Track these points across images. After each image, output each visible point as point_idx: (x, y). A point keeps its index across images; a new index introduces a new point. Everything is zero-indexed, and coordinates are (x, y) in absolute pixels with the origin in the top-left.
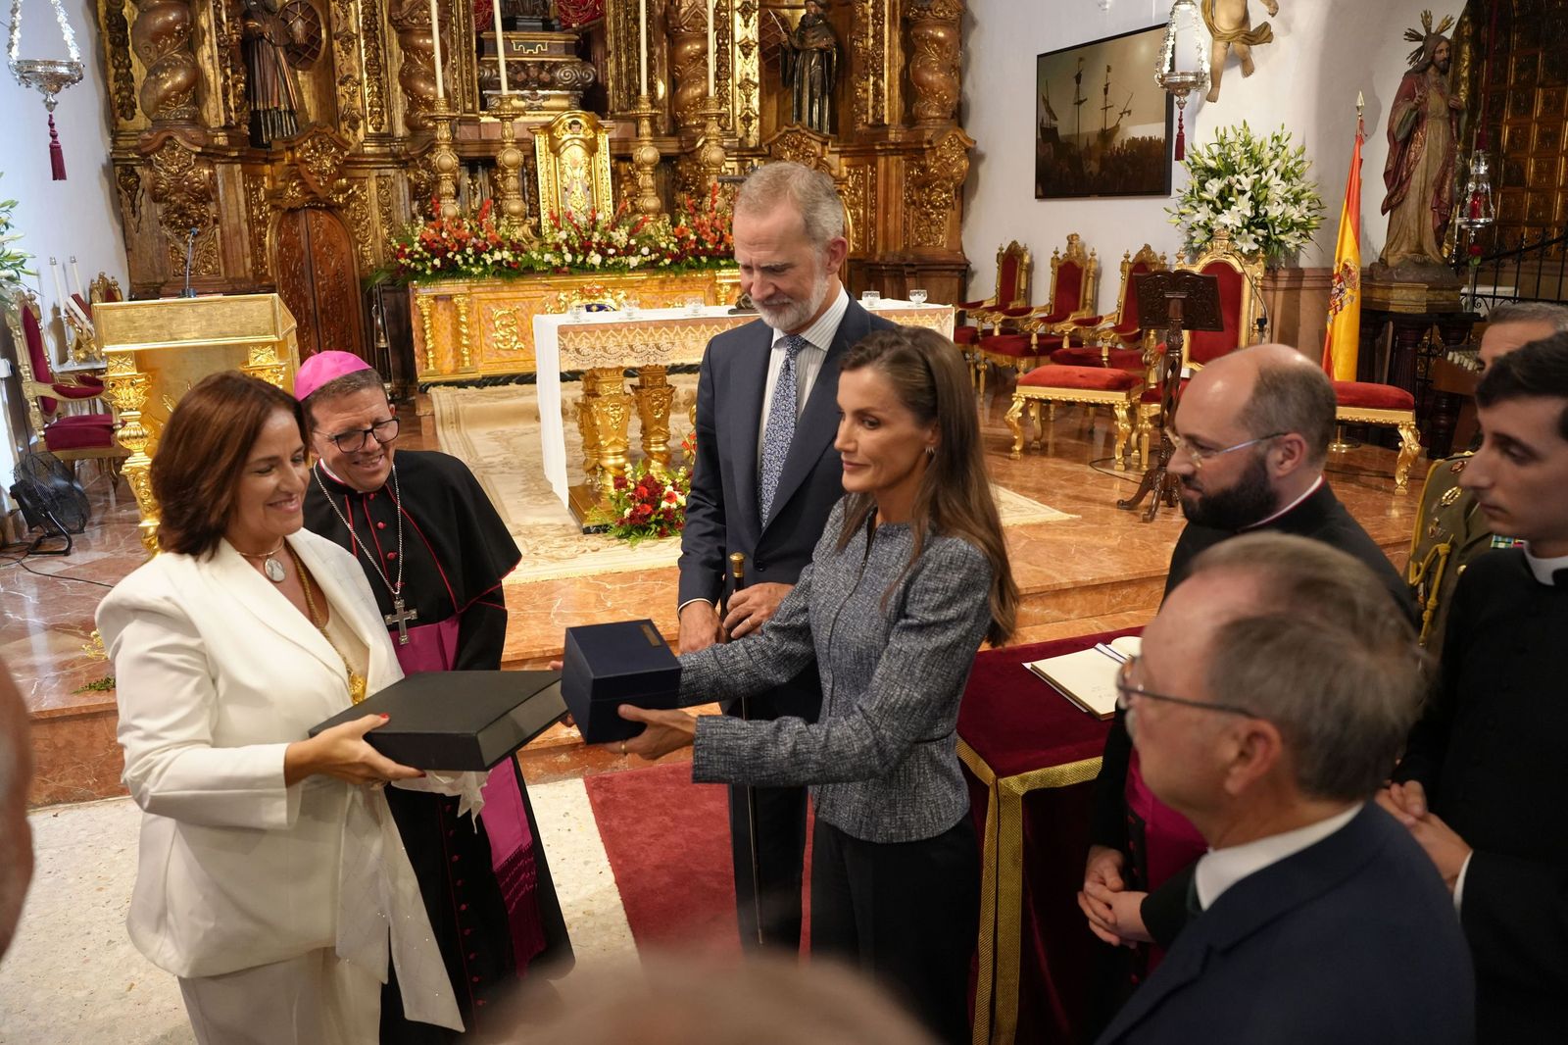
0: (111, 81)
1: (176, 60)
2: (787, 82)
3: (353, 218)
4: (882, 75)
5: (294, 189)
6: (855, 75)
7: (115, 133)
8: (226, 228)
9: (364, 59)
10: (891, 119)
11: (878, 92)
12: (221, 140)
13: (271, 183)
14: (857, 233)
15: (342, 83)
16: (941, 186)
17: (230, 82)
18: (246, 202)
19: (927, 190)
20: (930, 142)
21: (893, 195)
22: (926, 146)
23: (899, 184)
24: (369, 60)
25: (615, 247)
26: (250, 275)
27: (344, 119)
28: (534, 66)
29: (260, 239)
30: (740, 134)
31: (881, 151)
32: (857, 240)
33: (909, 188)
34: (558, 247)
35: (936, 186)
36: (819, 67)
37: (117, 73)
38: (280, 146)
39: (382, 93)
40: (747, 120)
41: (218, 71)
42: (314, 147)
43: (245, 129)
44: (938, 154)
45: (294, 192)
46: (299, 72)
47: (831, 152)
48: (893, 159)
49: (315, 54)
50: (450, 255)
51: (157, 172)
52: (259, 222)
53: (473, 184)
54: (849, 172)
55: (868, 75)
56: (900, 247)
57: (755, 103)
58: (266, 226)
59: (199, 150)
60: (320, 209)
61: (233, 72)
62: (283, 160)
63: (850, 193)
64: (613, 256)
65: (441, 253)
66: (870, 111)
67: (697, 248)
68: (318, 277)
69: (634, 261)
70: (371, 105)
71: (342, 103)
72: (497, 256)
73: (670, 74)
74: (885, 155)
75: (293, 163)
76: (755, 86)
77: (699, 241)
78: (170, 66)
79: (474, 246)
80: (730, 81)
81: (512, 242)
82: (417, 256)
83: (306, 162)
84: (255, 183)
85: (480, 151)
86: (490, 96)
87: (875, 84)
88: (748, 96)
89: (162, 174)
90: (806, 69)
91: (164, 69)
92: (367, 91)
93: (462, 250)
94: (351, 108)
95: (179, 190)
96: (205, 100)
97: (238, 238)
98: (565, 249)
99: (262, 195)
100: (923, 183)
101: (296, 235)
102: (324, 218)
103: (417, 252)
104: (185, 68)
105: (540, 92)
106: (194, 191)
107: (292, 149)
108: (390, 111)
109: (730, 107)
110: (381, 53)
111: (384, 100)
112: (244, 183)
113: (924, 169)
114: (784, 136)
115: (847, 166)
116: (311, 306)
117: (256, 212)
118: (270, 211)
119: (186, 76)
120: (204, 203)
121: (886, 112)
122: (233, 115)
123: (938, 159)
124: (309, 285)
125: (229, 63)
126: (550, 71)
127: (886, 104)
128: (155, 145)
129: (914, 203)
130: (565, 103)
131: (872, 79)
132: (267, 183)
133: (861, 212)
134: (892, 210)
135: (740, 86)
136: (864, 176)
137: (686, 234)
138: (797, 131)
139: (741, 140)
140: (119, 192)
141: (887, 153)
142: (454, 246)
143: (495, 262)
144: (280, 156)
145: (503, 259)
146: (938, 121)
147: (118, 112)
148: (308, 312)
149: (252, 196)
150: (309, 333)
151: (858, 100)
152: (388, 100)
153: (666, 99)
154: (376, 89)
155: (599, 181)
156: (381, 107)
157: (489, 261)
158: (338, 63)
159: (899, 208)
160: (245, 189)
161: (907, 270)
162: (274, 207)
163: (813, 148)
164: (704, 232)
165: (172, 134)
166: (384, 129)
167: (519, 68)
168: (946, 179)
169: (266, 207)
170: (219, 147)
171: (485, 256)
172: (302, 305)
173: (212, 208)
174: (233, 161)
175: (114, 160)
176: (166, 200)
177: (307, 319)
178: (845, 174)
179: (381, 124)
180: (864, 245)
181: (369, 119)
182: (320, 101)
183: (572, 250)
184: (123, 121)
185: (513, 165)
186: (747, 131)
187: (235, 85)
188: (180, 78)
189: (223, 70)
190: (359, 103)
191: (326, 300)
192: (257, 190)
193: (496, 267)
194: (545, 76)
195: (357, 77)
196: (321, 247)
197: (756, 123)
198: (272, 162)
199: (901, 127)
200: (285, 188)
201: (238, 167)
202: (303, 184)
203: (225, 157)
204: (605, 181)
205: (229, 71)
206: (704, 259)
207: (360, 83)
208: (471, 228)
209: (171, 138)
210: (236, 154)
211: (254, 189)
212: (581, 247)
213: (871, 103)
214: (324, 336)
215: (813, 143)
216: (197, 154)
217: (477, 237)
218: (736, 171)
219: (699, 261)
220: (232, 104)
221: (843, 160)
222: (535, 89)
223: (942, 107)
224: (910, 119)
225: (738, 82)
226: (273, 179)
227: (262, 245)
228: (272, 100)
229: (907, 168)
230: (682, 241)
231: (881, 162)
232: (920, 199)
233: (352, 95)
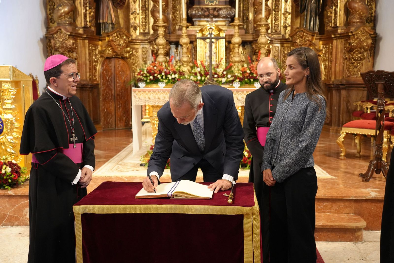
0: (48, 11)
1: (65, 3)
2: (302, 11)
3: (132, 62)
4: (337, 6)
5: (109, 50)
6: (327, 7)
7: (48, 28)
8: (80, 62)
9: (141, 5)
10: (340, 24)
11: (336, 13)
12: (81, 31)
13: (101, 48)
14: (326, 72)
15: (132, 14)
16: (357, 51)
17: (88, 12)
18: (89, 54)
19: (352, 53)
20: (352, 32)
21: (339, 55)
22: (350, 34)
23: (341, 51)
24: (142, 6)
25: (218, 75)
26: (88, 79)
27: (132, 26)
28: (212, 9)
29: (95, 67)
30: (283, 33)
31: (334, 37)
32: (325, 75)
33: (345, 53)
34: (196, 74)
35: (356, 51)
36: (315, 5)
37: (50, 8)
38: (105, 35)
39: (146, 18)
40: (285, 27)
41: (83, 8)
42: (117, 36)
43: (93, 29)
44: (356, 37)
45: (109, 52)
46: (119, 10)
47: (316, 39)
48: (339, 41)
49: (124, 3)
50: (156, 75)
51: (55, 41)
52: (95, 61)
53: (177, 52)
54: (323, 47)
55: (332, 6)
56: (341, 78)
57: (289, 21)
58: (98, 63)
59: (69, 34)
60: (119, 58)
61: (89, 9)
62: (105, 40)
63: (323, 56)
64: (216, 78)
65: (153, 74)
66: (333, 21)
67: (249, 76)
68: (117, 82)
69: (224, 80)
70: (142, 22)
71: (132, 21)
72: (173, 76)
73: (254, 10)
74: (336, 39)
75: (109, 41)
76: (289, 14)
77: (251, 73)
78: (63, 5)
79: (165, 72)
80: (280, 12)
81: (179, 72)
82: (144, 75)
83: (114, 41)
84: (95, 47)
85: (176, 39)
86: (195, 21)
87: (335, 10)
88: (286, 18)
89: (57, 42)
90: (309, 6)
91: (61, 6)
92: (141, 17)
93: (160, 73)
94: (135, 23)
95: (62, 47)
96: (77, 18)
97: (84, 66)
98: (198, 74)
99: (97, 52)
100: (350, 50)
101: (110, 67)
102: (121, 62)
103: (145, 74)
104: (68, 6)
105: (214, 19)
106: (67, 48)
107: (108, 36)
108: (149, 24)
109: (279, 23)
110: (147, 3)
111: (147, 20)
112: (89, 47)
113: (350, 44)
114: (297, 33)
115: (323, 44)
116: (113, 92)
117: (94, 57)
118: (100, 58)
119: (68, 9)
120: (72, 52)
121: (338, 21)
122: (88, 23)
123: (356, 40)
124: (113, 85)
125: (88, 5)
126: (218, 11)
127: (338, 17)
128: (55, 32)
129: (346, 58)
130: (224, 23)
131: (334, 8)
132: (99, 48)
133: (327, 63)
134: (338, 62)
135: (284, 14)
136: (329, 48)
137: (245, 70)
138: (302, 31)
139: (283, 35)
140: (47, 48)
141: (337, 38)
142: (157, 72)
143: (172, 79)
144: (104, 39)
145: (175, 78)
146: (358, 24)
147: (50, 21)
148: (112, 95)
149: (92, 52)
150: (112, 102)
151: (328, 17)
152: (148, 21)
153: (253, 20)
154: (144, 16)
155: (220, 51)
156: (146, 23)
157: (170, 78)
158: (131, 7)
159: (341, 61)
160: (89, 50)
161: (341, 87)
162: (102, 56)
163: (308, 37)
164: (253, 70)
165: (61, 28)
166: (147, 31)
167: (206, 10)
168: (361, 48)
169: (99, 56)
170: (80, 34)
171: (169, 76)
172: (110, 92)
173: (75, 55)
174: (85, 39)
175: (46, 37)
176: (58, 51)
177: (111, 97)
178: (321, 48)
179: (145, 29)
180: (328, 77)
181: (141, 27)
182: (125, 20)
183: (201, 75)
184: (51, 24)
185: (186, 44)
186: (285, 32)
187: (90, 13)
188: (66, 9)
189: (85, 8)
190: (137, 21)
191: (119, 91)
192: (95, 50)
193: (173, 80)
194: (216, 13)
195: (138, 12)
196: (119, 72)
197: (289, 29)
198: (101, 40)
199: (344, 27)
200: (105, 50)
201: (87, 41)
202: (112, 49)
203: (82, 37)
204: (222, 51)
205: (88, 8)
206: (252, 80)
207: (138, 14)
208: (166, 66)
209: (60, 29)
210: (85, 36)
211: (94, 50)
212: (205, 74)
213: (333, 18)
214: (117, 104)
215: (308, 35)
216: (69, 35)
217: (167, 69)
218: (280, 48)
219: (250, 81)
220: (88, 20)
221: (321, 42)
222: (212, 18)
223: (361, 18)
224: (348, 24)
225: (283, 12)
226: (102, 47)
227: (95, 69)
228: (105, 19)
229: (345, 44)
230: (244, 72)
231: (335, 42)
232: (349, 56)
233: (135, 18)
